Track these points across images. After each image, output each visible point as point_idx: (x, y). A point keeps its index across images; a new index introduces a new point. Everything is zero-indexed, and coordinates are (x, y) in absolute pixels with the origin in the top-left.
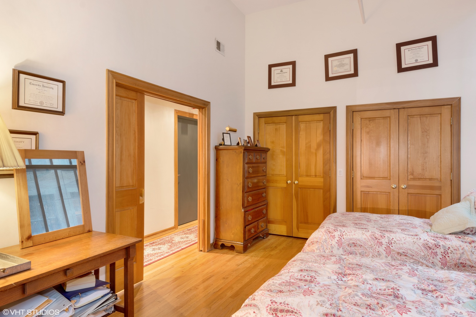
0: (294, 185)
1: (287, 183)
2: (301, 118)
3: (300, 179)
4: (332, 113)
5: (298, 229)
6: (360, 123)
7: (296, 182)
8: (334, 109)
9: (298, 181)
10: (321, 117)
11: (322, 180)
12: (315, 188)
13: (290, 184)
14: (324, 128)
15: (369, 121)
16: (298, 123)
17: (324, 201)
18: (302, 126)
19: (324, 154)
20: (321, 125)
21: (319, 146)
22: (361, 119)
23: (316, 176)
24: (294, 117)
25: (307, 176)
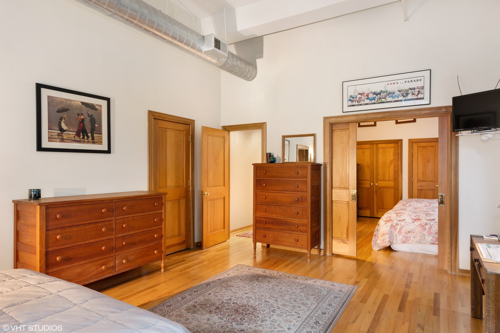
0: (375, 186)
1: (371, 185)
2: (380, 146)
3: (379, 182)
4: (400, 143)
5: (377, 212)
6: (417, 149)
7: (376, 184)
8: (401, 140)
9: (377, 183)
10: (393, 145)
11: (393, 183)
12: (388, 188)
13: (372, 185)
14: (394, 152)
15: (423, 148)
16: (378, 149)
17: (394, 195)
18: (380, 150)
19: (394, 168)
20: (392, 150)
21: (391, 163)
22: (418, 147)
23: (389, 180)
24: (375, 145)
25: (383, 180)
